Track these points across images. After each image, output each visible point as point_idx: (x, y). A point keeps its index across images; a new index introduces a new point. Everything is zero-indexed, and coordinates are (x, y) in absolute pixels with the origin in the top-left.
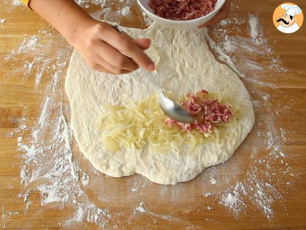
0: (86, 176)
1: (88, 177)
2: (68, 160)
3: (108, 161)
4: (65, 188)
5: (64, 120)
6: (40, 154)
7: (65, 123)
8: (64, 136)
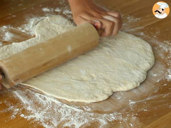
0: (85, 107)
1: (87, 107)
2: (66, 107)
3: (93, 95)
4: (80, 117)
5: (40, 95)
6: (45, 114)
7: (42, 95)
8: (50, 100)
